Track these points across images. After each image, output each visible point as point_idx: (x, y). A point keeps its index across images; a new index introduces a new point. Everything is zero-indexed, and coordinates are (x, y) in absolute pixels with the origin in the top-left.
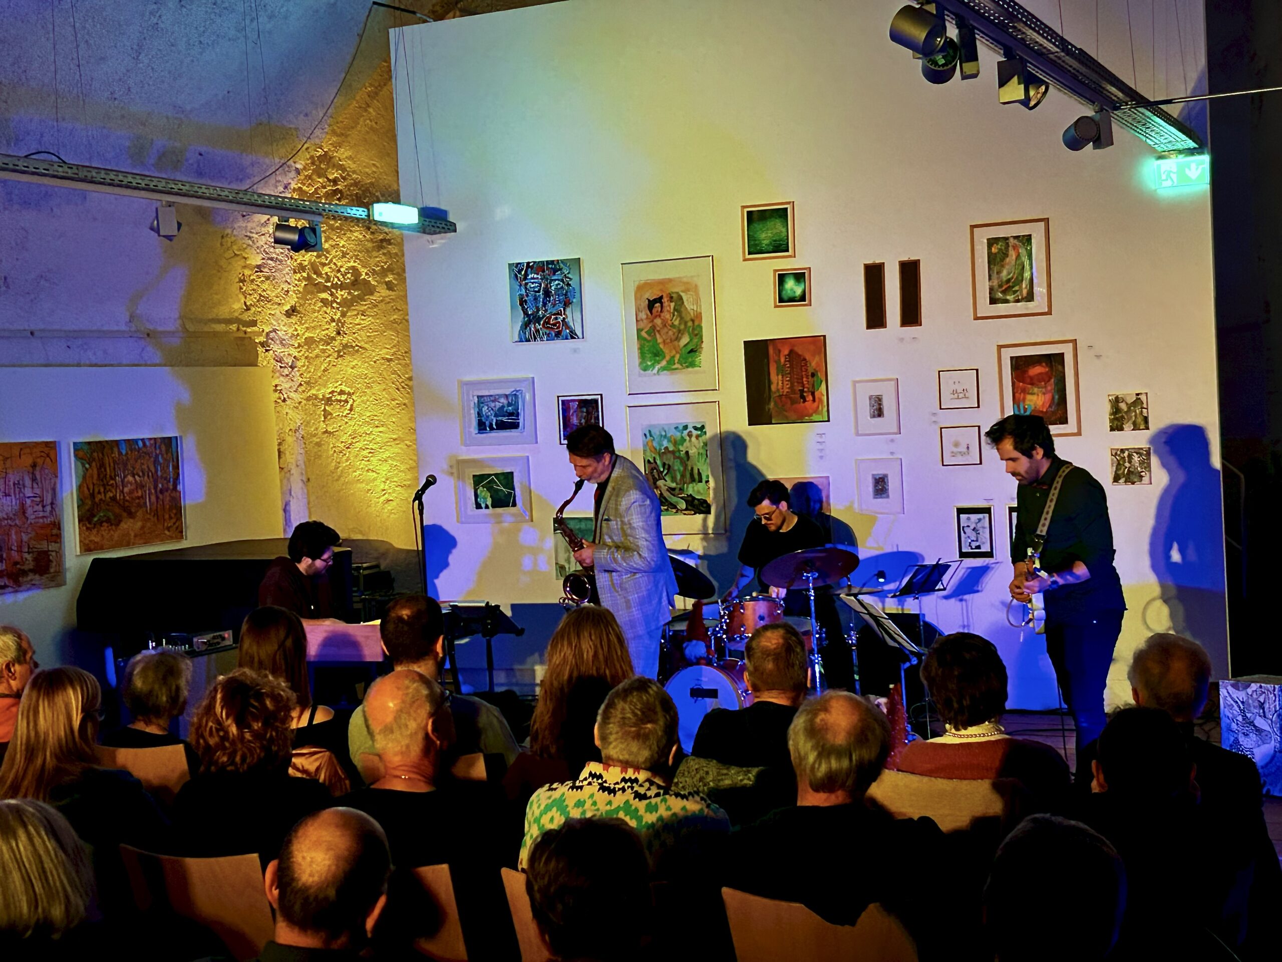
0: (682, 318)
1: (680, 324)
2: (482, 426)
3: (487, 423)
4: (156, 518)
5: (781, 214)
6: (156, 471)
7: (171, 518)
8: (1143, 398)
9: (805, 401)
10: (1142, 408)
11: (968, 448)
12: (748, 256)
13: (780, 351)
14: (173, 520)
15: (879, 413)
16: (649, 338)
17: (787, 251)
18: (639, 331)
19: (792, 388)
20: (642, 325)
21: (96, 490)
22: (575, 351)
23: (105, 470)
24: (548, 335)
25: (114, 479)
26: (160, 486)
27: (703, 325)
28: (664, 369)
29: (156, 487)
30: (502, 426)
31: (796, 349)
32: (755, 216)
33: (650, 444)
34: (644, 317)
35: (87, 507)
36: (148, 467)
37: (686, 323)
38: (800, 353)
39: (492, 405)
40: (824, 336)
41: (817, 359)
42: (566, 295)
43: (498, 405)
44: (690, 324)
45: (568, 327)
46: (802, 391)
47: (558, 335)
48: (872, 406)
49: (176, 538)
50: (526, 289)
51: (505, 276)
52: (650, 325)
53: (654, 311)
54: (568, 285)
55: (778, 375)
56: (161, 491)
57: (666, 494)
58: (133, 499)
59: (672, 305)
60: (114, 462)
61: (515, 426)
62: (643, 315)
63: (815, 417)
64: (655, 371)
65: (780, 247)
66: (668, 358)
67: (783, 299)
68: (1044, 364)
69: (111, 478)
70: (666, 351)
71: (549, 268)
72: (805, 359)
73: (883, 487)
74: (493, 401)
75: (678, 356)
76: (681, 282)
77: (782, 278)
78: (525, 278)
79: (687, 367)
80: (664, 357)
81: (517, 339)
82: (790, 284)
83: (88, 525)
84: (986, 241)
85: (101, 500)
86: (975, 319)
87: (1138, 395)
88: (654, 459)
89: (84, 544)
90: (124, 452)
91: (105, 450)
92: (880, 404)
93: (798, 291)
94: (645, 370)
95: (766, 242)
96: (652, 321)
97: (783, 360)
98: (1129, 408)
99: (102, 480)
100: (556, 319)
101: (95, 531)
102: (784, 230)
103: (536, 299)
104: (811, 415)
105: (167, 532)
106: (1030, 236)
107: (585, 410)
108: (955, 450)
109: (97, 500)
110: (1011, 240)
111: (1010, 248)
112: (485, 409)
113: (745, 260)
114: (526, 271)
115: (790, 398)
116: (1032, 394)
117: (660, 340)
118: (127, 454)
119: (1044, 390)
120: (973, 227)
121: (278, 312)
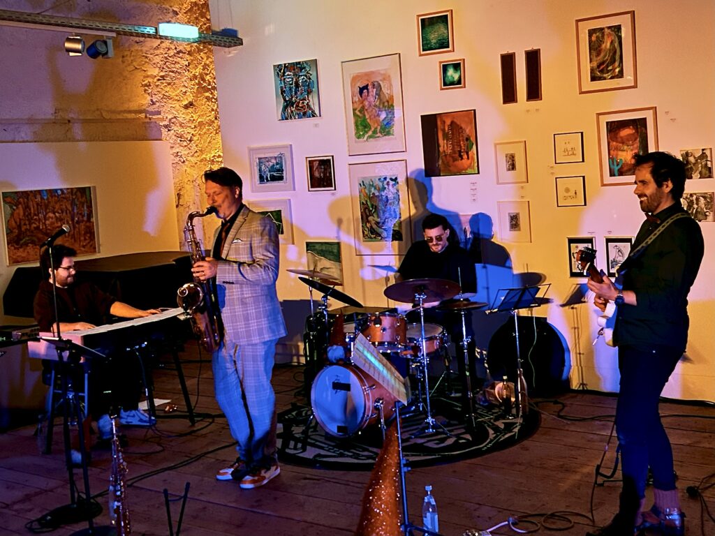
0: (381, 100)
1: (380, 104)
2: (262, 179)
3: (265, 177)
4: (73, 240)
5: (443, 20)
6: (73, 210)
7: (85, 239)
8: (708, 153)
9: (462, 159)
10: (707, 161)
11: (576, 193)
12: (422, 53)
13: (444, 122)
14: (87, 241)
15: (513, 167)
16: (361, 115)
17: (448, 47)
18: (354, 110)
19: (453, 149)
20: (356, 106)
21: (23, 223)
22: (316, 125)
23: (30, 210)
24: (298, 114)
25: (38, 216)
26: (76, 219)
27: (394, 104)
28: (370, 137)
29: (73, 220)
30: (274, 179)
31: (455, 120)
32: (427, 23)
33: (363, 191)
34: (357, 100)
35: (15, 235)
36: (66, 207)
37: (384, 103)
38: (458, 123)
39: (267, 164)
40: (475, 110)
41: (469, 128)
42: (308, 86)
43: (271, 164)
44: (386, 104)
45: (310, 109)
46: (460, 152)
47: (305, 114)
48: (508, 162)
49: (91, 252)
50: (284, 82)
51: (271, 73)
52: (361, 105)
53: (363, 95)
54: (310, 79)
55: (444, 140)
56: (78, 222)
57: (374, 226)
58: (53, 228)
59: (375, 90)
60: (38, 204)
61: (281, 178)
62: (356, 99)
63: (469, 171)
64: (365, 138)
65: (443, 44)
66: (373, 129)
67: (447, 84)
68: (631, 127)
69: (35, 215)
70: (371, 124)
71: (297, 67)
72: (461, 128)
73: (517, 223)
74: (268, 161)
75: (379, 128)
76: (379, 73)
77: (445, 68)
78: (284, 75)
79: (385, 135)
80: (370, 129)
81: (280, 118)
82: (451, 72)
83: (16, 246)
84: (587, 32)
85: (26, 229)
86: (580, 94)
87: (703, 150)
88: (366, 201)
89: (13, 258)
90: (45, 198)
91: (30, 197)
92: (513, 161)
93: (456, 77)
94: (358, 138)
95: (434, 41)
96: (362, 103)
97: (446, 129)
98: (697, 161)
99: (27, 216)
100: (303, 103)
101: (21, 250)
102: (446, 32)
103: (290, 89)
104: (466, 169)
105: (83, 249)
106: (620, 25)
107: (323, 167)
108: (566, 195)
109: (23, 229)
110: (606, 30)
111: (606, 37)
112: (263, 167)
113: (421, 55)
114: (284, 70)
115: (453, 157)
116: (623, 151)
117: (367, 117)
118: (48, 199)
119: (632, 147)
120: (577, 21)
121: (178, 106)
